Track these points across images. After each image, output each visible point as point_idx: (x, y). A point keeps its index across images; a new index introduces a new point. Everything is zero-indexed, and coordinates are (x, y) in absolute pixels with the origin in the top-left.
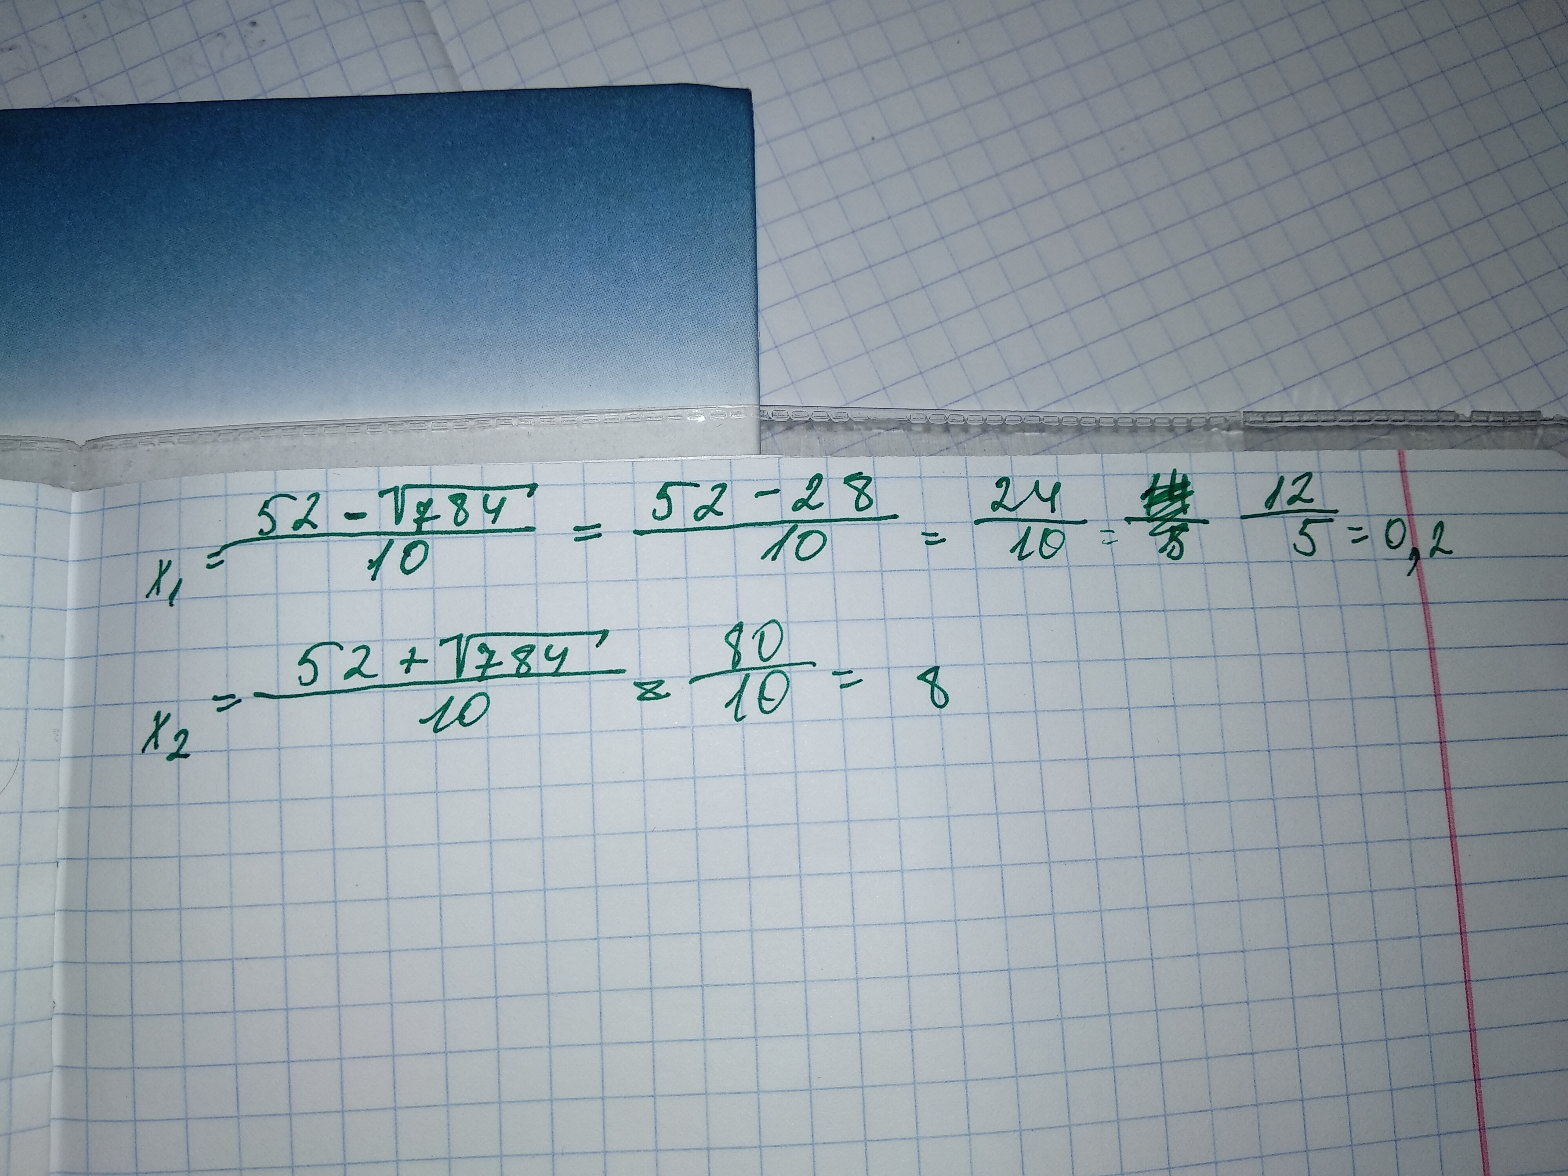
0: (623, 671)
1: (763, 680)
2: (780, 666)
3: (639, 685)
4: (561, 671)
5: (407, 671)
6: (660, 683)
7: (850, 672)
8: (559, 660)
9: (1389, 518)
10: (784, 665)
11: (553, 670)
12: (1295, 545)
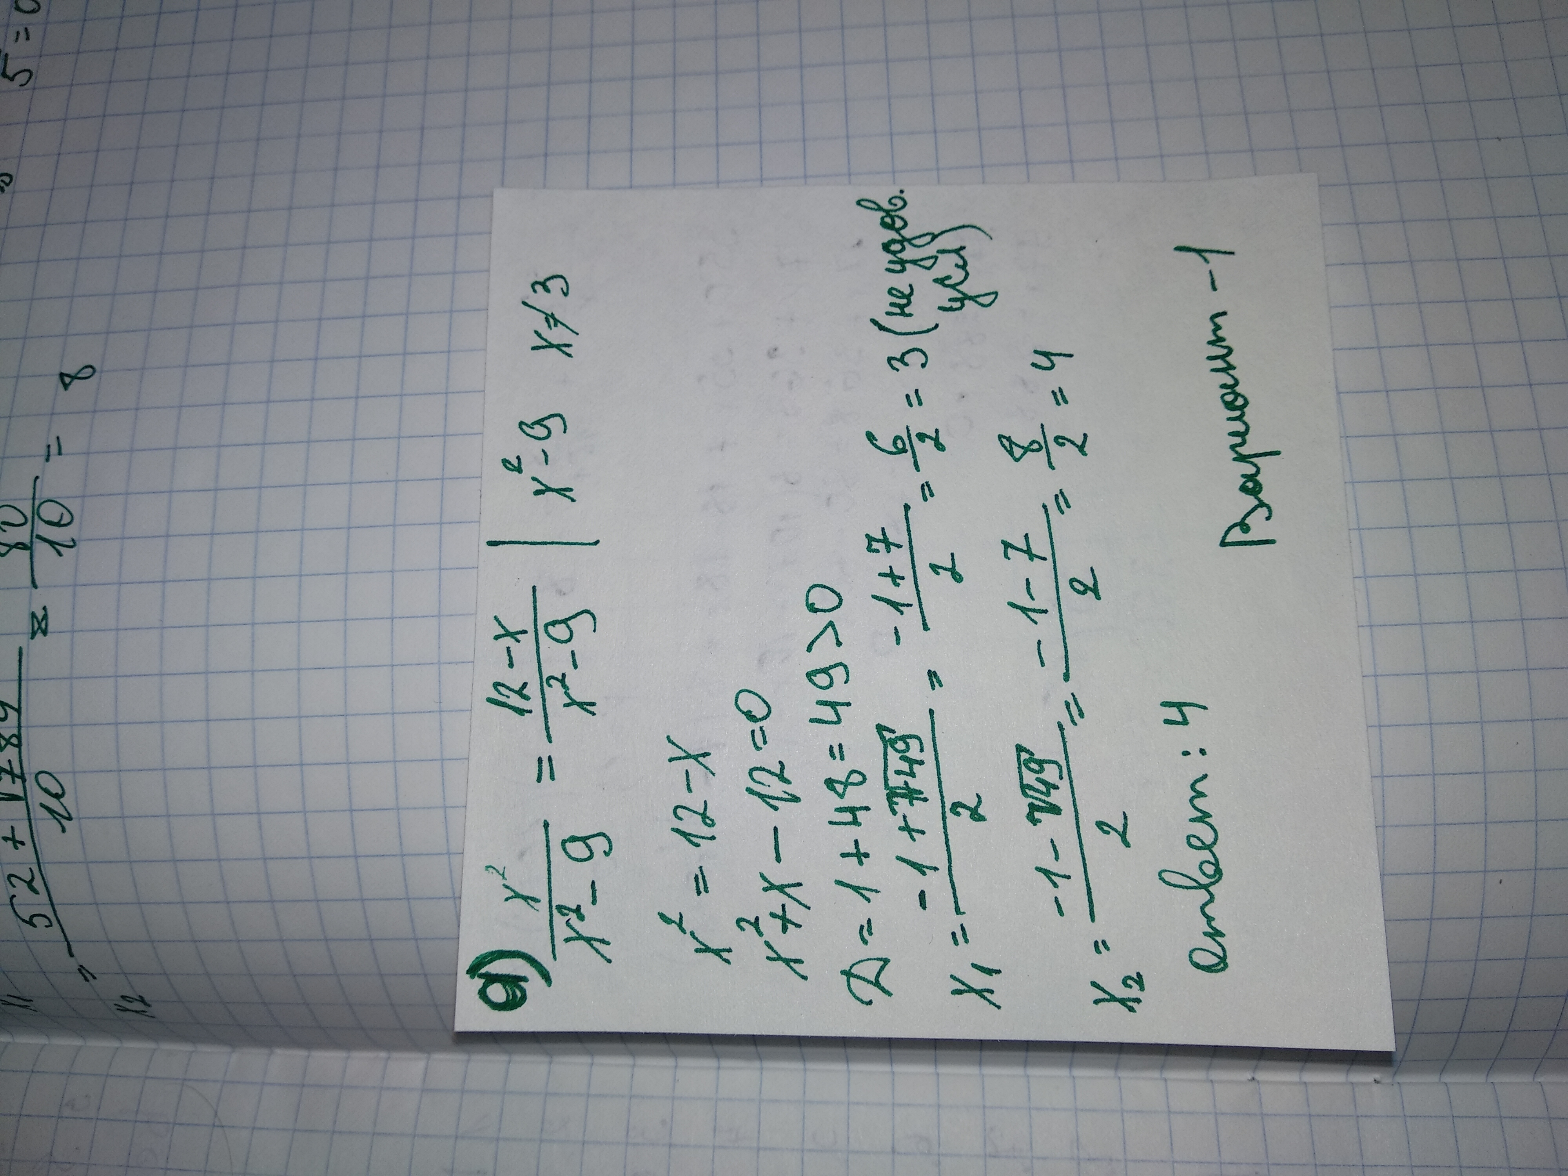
0: (20, 648)
1: (43, 523)
2: (33, 507)
3: (33, 634)
4: (16, 706)
5: (23, 843)
6: (33, 615)
7: (49, 446)
8: (7, 708)
9: (13, 9)
10: (33, 504)
11: (16, 714)
12: (21, 85)
